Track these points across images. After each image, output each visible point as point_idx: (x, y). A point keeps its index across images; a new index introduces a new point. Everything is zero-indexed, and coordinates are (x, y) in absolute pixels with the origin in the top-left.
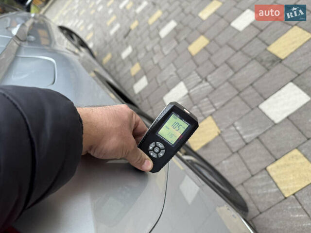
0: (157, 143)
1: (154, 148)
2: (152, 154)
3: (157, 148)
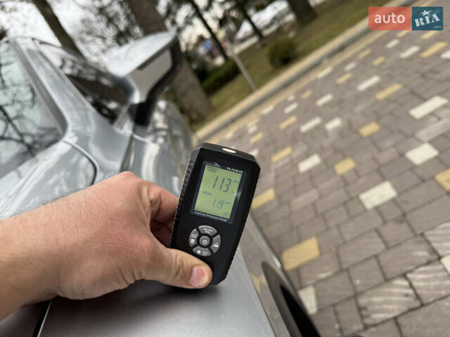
0: (200, 227)
1: (198, 239)
2: (199, 252)
3: (204, 237)
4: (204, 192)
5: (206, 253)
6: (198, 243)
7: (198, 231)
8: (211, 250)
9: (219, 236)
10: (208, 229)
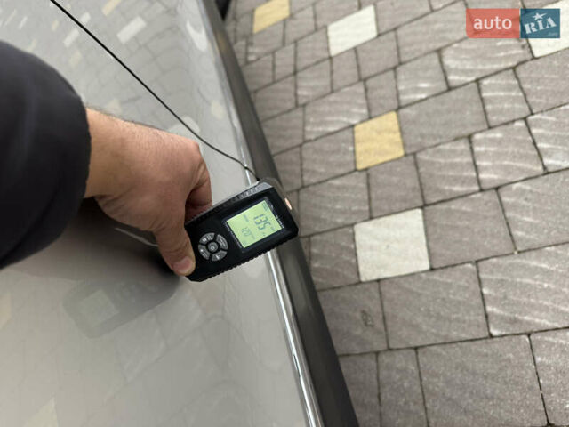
0: (219, 235)
1: (209, 242)
2: (201, 250)
3: (215, 244)
4: (245, 216)
5: (206, 255)
6: (207, 245)
7: (215, 236)
8: (211, 257)
9: (225, 253)
10: (223, 242)
